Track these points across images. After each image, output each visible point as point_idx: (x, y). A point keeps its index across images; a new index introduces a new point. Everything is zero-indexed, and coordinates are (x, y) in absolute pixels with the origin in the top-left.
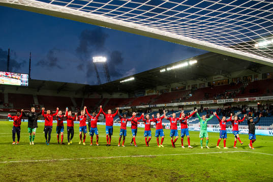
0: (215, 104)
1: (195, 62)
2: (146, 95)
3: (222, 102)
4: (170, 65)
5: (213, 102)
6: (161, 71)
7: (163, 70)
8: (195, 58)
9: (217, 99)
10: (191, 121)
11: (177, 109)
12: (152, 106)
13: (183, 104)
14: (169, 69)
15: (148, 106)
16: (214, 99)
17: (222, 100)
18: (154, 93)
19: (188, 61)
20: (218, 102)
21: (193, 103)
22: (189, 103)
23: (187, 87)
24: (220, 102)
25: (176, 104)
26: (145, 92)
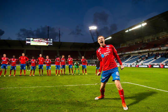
0: (160, 50)
1: (146, 24)
2: (121, 47)
3: (164, 49)
4: (131, 28)
5: (159, 49)
6: (126, 32)
7: (127, 31)
8: (145, 22)
9: (161, 47)
10: (145, 62)
11: (137, 55)
12: (123, 53)
13: (141, 51)
14: (130, 30)
15: (121, 54)
16: (160, 47)
17: (164, 47)
18: (125, 46)
19: (141, 24)
20: (162, 49)
21: (146, 50)
22: (144, 51)
23: (144, 41)
24: (163, 49)
25: (136, 52)
26: (120, 45)
